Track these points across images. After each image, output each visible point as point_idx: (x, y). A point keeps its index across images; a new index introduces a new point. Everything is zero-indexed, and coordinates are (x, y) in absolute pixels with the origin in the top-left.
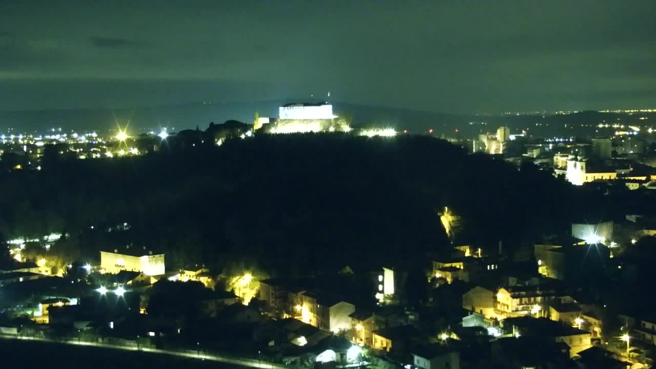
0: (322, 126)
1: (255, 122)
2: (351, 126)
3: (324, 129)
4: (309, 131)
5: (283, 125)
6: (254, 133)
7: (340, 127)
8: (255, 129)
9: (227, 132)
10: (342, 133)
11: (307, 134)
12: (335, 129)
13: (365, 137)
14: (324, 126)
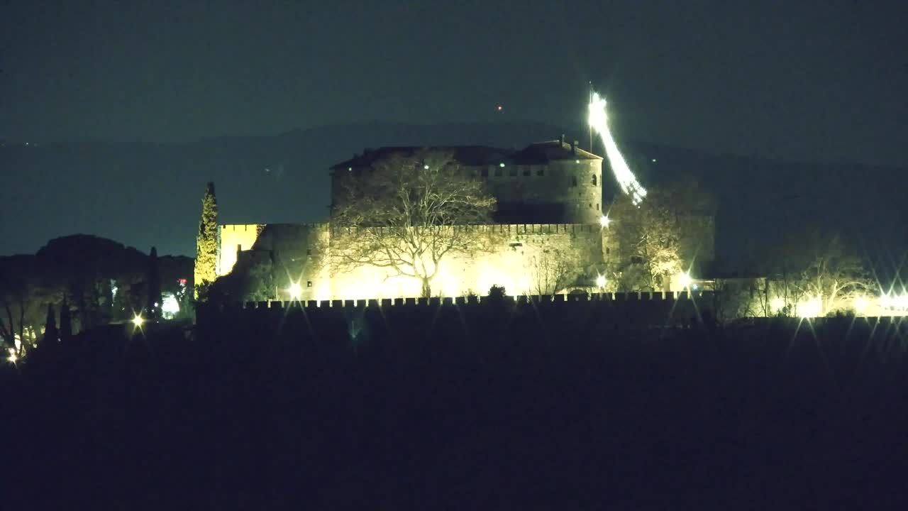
0: (553, 263)
1: (203, 247)
2: (704, 270)
3: (560, 283)
4: (483, 291)
5: (348, 260)
6: (197, 305)
7: (646, 274)
8: (198, 280)
9: (57, 299)
10: (660, 305)
11: (469, 305)
12: (623, 284)
13: (781, 325)
14: (565, 267)
